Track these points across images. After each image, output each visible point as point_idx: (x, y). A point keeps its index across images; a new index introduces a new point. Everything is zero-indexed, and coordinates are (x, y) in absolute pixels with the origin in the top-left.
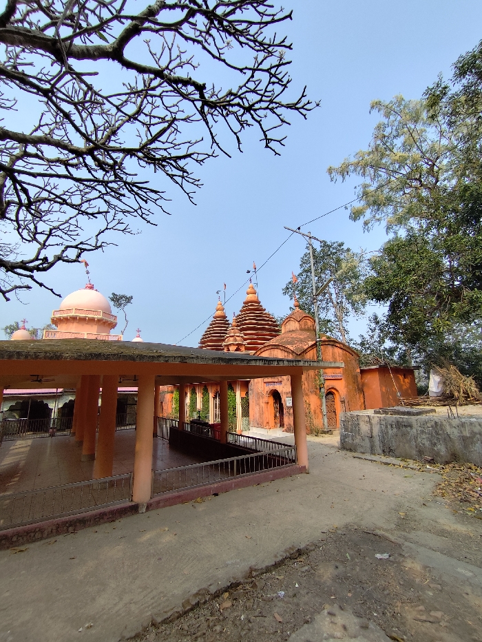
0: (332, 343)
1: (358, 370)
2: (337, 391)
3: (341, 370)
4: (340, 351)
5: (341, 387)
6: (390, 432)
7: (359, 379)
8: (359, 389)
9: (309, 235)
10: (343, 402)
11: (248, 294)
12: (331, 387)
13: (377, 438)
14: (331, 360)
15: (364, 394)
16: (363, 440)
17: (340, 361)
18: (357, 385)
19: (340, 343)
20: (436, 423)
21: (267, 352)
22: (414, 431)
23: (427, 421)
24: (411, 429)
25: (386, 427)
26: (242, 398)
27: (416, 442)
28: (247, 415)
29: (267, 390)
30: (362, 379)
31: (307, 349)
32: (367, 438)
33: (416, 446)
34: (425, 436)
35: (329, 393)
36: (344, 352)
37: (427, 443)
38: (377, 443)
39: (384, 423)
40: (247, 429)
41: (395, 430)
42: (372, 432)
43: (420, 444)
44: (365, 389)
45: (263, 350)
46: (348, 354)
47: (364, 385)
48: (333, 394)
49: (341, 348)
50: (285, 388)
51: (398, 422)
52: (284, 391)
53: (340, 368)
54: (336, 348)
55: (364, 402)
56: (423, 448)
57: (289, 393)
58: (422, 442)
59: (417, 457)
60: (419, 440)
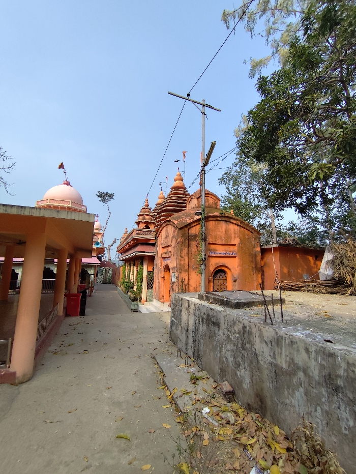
0: (226, 219)
1: (259, 249)
2: (229, 269)
3: (236, 248)
4: (236, 228)
5: (234, 266)
6: (201, 329)
7: (259, 258)
8: (256, 268)
9: (202, 102)
10: (235, 280)
12: (220, 264)
13: (191, 334)
14: (223, 236)
15: (263, 274)
16: (182, 333)
17: (235, 238)
18: (256, 265)
19: (236, 220)
20: (244, 327)
21: (165, 228)
22: (221, 334)
23: (235, 321)
24: (219, 331)
25: (199, 321)
26: (149, 272)
27: (220, 352)
28: (152, 288)
29: (164, 265)
30: (262, 259)
31: (190, 224)
32: (184, 332)
33: (220, 359)
34: (230, 347)
35: (220, 271)
36: (242, 229)
37: (231, 359)
38: (190, 341)
39: (197, 314)
40: (151, 301)
41: (205, 326)
42: (188, 324)
43: (224, 359)
44: (265, 269)
45: (162, 227)
46: (247, 232)
47: (264, 265)
48: (224, 272)
49: (238, 225)
50: (172, 263)
51: (208, 315)
52: (171, 266)
53: (235, 245)
54: (232, 225)
55: (263, 282)
56: (226, 365)
57: (174, 268)
58: (226, 355)
59: (219, 377)
60: (224, 351)
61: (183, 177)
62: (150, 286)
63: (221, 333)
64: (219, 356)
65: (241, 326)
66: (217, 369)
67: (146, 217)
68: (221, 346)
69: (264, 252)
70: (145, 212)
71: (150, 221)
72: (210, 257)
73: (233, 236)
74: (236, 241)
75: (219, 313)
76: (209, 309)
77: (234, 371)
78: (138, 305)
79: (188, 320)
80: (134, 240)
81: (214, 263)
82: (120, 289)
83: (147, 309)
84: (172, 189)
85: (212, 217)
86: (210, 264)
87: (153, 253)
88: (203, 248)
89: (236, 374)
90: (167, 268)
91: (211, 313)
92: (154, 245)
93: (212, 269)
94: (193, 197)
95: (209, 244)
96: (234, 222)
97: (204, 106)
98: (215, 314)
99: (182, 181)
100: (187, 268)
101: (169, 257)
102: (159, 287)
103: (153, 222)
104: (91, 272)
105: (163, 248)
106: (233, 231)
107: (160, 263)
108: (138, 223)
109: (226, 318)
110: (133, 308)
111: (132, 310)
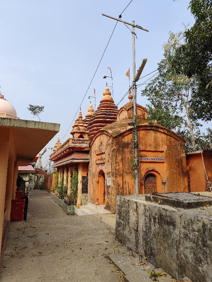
0: (154, 129)
1: (184, 155)
2: (159, 173)
3: (164, 154)
4: (164, 136)
5: (163, 170)
6: (153, 228)
7: (184, 163)
9: (132, 23)
10: (164, 183)
11: (104, 95)
12: (151, 169)
13: (141, 234)
14: (152, 144)
15: (189, 178)
16: (131, 233)
17: (163, 145)
18: (182, 169)
19: (163, 129)
20: (204, 225)
21: (99, 137)
22: (177, 233)
23: (193, 219)
24: (174, 229)
25: (150, 220)
26: (84, 178)
27: (177, 250)
28: (87, 192)
29: (98, 171)
30: (187, 164)
31: (124, 133)
32: (133, 232)
33: (177, 256)
34: (188, 244)
35: (150, 175)
36: (169, 137)
37: (190, 257)
38: (141, 240)
39: (148, 214)
40: (86, 204)
41: (157, 225)
42: (137, 223)
43: (183, 256)
44: (191, 173)
45: (96, 136)
46: (173, 140)
47: (189, 170)
48: (154, 176)
49: (165, 134)
50: (107, 169)
51: (161, 215)
52: (105, 171)
53: (163, 152)
54: (160, 133)
55: (189, 185)
56: (186, 262)
57: (108, 173)
58: (185, 252)
59: (177, 273)
60: (182, 249)
61: (111, 91)
62: (85, 190)
63: (177, 231)
64: (176, 253)
65: (200, 224)
66: (174, 266)
67: (81, 127)
68: (178, 244)
69: (189, 157)
70: (79, 123)
71: (84, 131)
72: (141, 162)
73: (161, 143)
74: (164, 148)
75: (173, 213)
76: (161, 209)
77: (195, 266)
78: (74, 209)
79: (138, 221)
80: (69, 148)
81: (145, 168)
82: (53, 194)
83: (83, 212)
84: (101, 102)
85: (142, 126)
86: (142, 169)
87: (88, 159)
88: (136, 155)
89: (198, 270)
90: (102, 174)
91: (164, 214)
92: (87, 152)
93: (143, 174)
94: (123, 109)
95: (141, 151)
96: (162, 131)
97: (134, 26)
98: (168, 214)
99: (110, 94)
100: (122, 172)
101: (104, 163)
102: (94, 191)
103: (86, 132)
104: (26, 179)
105: (97, 155)
106: (160, 139)
107: (94, 169)
108: (73, 133)
109: (182, 217)
110: (69, 211)
111: (68, 214)
